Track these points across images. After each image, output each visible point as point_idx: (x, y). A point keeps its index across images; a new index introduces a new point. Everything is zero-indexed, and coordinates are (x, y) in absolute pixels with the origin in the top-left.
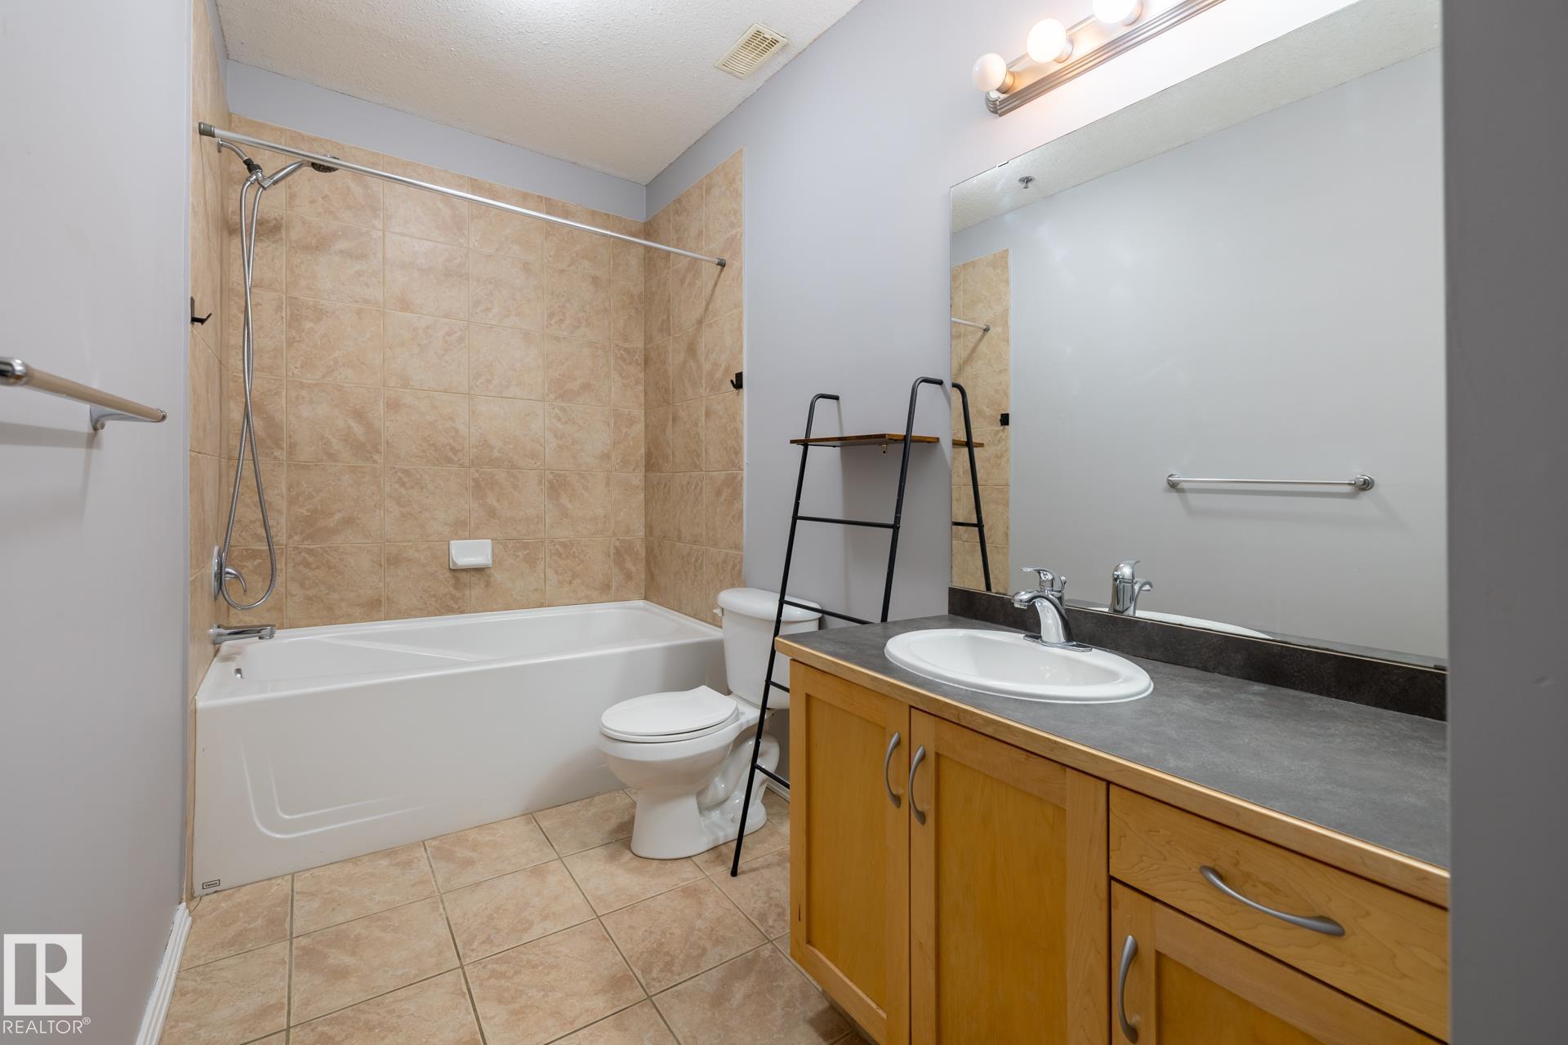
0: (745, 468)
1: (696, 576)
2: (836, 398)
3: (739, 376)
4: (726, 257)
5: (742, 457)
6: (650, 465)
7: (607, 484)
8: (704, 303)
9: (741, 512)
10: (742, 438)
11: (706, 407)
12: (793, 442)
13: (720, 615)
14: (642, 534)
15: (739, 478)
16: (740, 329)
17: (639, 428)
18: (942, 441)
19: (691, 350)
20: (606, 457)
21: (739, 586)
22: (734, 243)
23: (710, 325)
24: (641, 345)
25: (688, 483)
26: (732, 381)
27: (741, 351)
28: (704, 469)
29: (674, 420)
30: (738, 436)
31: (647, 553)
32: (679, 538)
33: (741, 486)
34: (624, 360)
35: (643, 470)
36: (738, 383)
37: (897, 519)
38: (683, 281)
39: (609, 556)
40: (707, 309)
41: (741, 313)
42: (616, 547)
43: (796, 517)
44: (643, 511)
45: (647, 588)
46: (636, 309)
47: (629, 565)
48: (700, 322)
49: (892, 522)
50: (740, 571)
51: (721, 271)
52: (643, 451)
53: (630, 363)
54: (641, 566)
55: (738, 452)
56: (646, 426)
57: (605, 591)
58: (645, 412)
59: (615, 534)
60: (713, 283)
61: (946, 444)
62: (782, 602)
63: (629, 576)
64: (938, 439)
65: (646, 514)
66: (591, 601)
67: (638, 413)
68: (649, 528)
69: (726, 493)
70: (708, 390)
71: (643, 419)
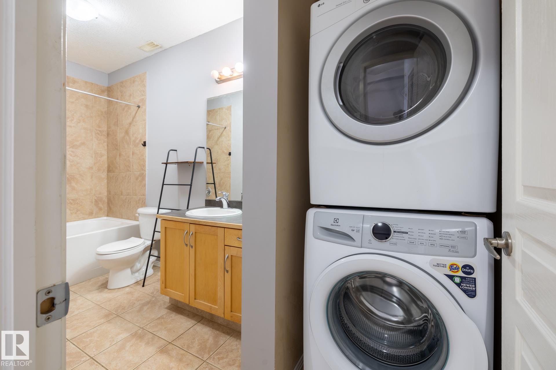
0: (147, 170)
1: (128, 206)
2: (176, 151)
3: (145, 142)
4: (140, 104)
5: (146, 167)
6: (109, 170)
7: (92, 177)
8: (132, 118)
9: (145, 184)
10: (145, 161)
11: (133, 152)
12: (162, 163)
13: (138, 215)
14: (106, 194)
15: (145, 174)
16: (145, 128)
17: (105, 158)
18: (204, 162)
19: (127, 132)
20: (91, 168)
21: (145, 207)
22: (143, 101)
23: (134, 125)
24: (106, 129)
25: (125, 176)
26: (142, 144)
27: (145, 135)
28: (131, 171)
29: (120, 155)
30: (144, 161)
31: (108, 200)
32: (122, 194)
33: (145, 176)
34: (99, 134)
35: (107, 172)
36: (144, 144)
37: (191, 183)
38: (123, 109)
39: (92, 202)
40: (133, 120)
41: (146, 123)
42: (95, 200)
43: (163, 184)
44: (106, 186)
45: (108, 212)
46: (104, 116)
47: (101, 205)
48: (130, 124)
49: (190, 184)
50: (145, 202)
51: (138, 109)
52: (106, 166)
53: (101, 135)
54: (106, 205)
55: (144, 166)
56: (108, 157)
57: (91, 215)
58: (107, 153)
59: (95, 195)
60: (135, 112)
61: (205, 163)
62: (159, 208)
63: (100, 209)
64: (203, 162)
65: (108, 187)
66: (84, 219)
67: (105, 152)
68: (109, 192)
69: (140, 179)
70: (133, 146)
71: (106, 154)
